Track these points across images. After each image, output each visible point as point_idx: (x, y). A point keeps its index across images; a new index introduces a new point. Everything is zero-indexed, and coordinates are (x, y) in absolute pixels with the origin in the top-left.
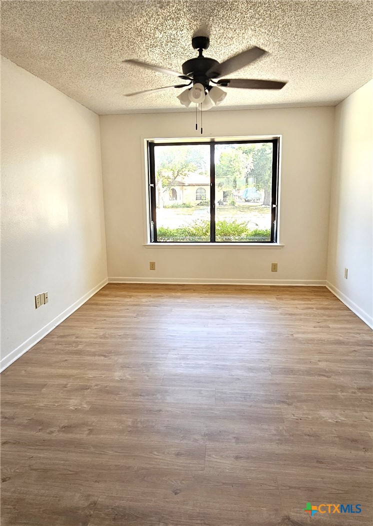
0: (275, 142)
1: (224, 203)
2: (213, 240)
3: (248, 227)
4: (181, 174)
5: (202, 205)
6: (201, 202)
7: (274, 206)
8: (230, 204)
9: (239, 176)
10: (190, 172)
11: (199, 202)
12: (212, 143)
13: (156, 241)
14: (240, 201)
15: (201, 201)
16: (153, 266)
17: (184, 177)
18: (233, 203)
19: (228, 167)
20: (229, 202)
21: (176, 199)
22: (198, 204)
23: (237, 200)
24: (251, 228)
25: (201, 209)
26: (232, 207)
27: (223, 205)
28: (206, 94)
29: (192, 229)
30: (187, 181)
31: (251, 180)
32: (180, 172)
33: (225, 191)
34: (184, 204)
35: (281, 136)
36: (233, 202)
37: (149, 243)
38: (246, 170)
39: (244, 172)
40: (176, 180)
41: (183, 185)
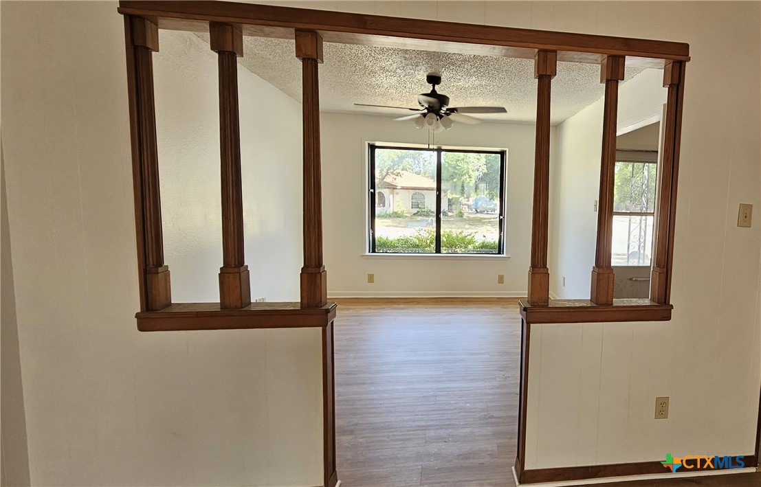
0: (502, 153)
1: (450, 214)
2: (438, 250)
3: (476, 238)
4: (392, 173)
5: (421, 215)
6: (418, 212)
7: (501, 217)
8: (456, 215)
9: (468, 180)
10: (404, 172)
11: (415, 211)
12: (439, 150)
13: (374, 251)
14: (470, 211)
15: (418, 210)
16: (371, 278)
17: (395, 177)
18: (461, 215)
19: (455, 168)
20: (456, 212)
21: (384, 206)
22: (414, 214)
23: (465, 210)
24: (479, 240)
25: (418, 221)
26: (460, 218)
27: (448, 216)
28: (438, 120)
29: (414, 240)
30: (400, 182)
31: (482, 186)
32: (391, 171)
33: (451, 198)
34: (396, 213)
35: (507, 149)
36: (461, 213)
37: (367, 253)
38: (477, 173)
39: (475, 175)
40: (385, 180)
41: (393, 187)
